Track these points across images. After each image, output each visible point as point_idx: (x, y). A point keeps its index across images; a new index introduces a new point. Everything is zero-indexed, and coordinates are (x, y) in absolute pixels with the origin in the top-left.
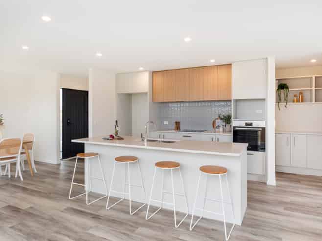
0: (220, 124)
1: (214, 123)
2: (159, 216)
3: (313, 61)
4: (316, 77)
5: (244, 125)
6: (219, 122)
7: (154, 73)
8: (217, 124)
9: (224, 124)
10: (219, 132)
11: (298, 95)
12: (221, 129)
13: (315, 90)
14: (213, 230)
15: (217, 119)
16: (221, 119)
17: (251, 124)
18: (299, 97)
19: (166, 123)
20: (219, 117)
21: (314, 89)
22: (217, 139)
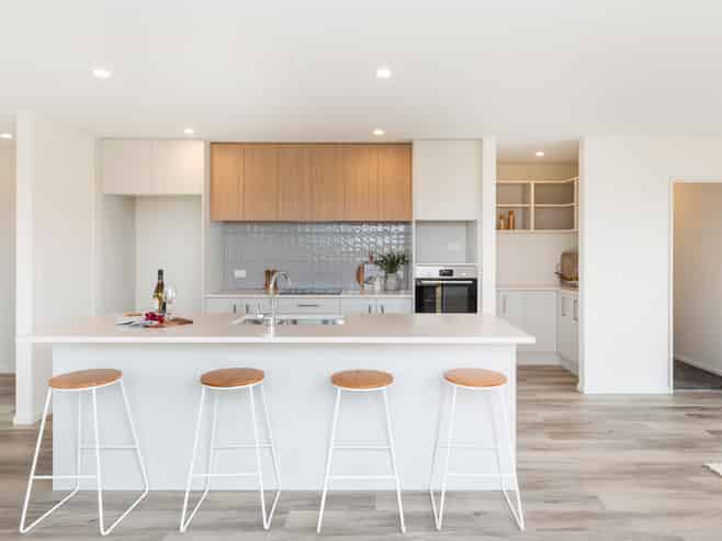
0: (374, 274)
1: (360, 271)
2: (340, 515)
3: (540, 154)
4: (536, 185)
5: (437, 275)
6: (371, 270)
7: (214, 146)
8: (366, 275)
9: (383, 273)
10: (373, 292)
11: (507, 216)
12: (378, 285)
13: (535, 208)
14: (477, 514)
15: (367, 263)
16: (376, 263)
17: (450, 273)
18: (509, 220)
19: (240, 273)
20: (371, 258)
21: (533, 205)
22: (379, 309)
